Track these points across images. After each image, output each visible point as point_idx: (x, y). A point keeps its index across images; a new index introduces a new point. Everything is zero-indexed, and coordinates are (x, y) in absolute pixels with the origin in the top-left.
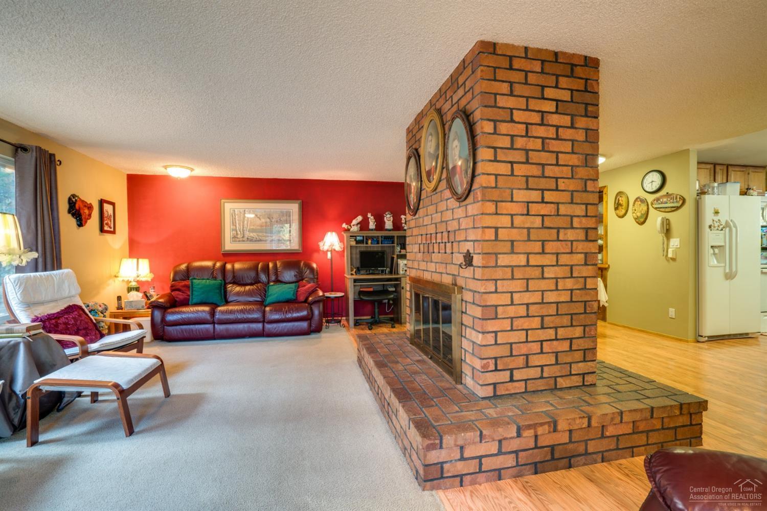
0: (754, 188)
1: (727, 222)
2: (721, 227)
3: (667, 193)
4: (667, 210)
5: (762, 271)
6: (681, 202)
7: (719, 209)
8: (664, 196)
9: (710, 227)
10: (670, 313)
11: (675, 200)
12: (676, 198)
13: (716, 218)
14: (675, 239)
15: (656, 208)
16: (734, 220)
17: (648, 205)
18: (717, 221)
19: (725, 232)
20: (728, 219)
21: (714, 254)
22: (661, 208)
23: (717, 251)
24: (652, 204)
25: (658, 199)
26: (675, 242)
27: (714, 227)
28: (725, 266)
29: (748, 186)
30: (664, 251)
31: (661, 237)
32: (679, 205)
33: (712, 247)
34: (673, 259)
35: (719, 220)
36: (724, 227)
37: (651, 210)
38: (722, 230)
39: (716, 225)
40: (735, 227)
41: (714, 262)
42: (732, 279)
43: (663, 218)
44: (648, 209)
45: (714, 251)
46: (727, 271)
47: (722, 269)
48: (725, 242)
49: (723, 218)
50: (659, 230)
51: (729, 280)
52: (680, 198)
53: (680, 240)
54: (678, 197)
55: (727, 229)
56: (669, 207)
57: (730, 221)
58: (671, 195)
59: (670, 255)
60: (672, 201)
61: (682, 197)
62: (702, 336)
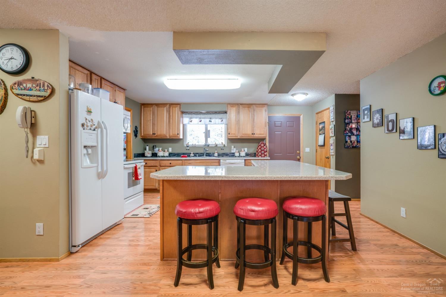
0: (119, 102)
1: (99, 122)
2: (94, 127)
3: (33, 78)
4: (32, 99)
5: (124, 166)
6: (49, 91)
7: (92, 109)
8: (28, 80)
9: (83, 125)
10: (37, 229)
11: (42, 88)
12: (44, 86)
13: (89, 117)
14: (42, 137)
15: (17, 95)
16: (105, 122)
17: (6, 90)
18: (90, 120)
19: (98, 132)
20: (100, 121)
21: (88, 154)
22: (24, 95)
23: (90, 151)
24: (12, 88)
25: (19, 84)
26: (42, 140)
27: (87, 126)
28: (98, 166)
29: (115, 100)
30: (28, 151)
31: (23, 133)
32: (47, 94)
33: (85, 147)
34: (41, 162)
35: (92, 120)
36: (96, 128)
37: (11, 96)
38: (95, 130)
39: (89, 124)
40: (106, 128)
41: (87, 162)
42: (104, 178)
43: (25, 108)
44: (6, 94)
45: (87, 151)
46: (100, 170)
47: (95, 168)
48: (98, 143)
49: (96, 117)
50: (20, 123)
51: (101, 179)
52: (48, 86)
53: (49, 137)
54: (46, 84)
55: (99, 130)
56: (35, 96)
57: (101, 123)
58: (37, 80)
59: (36, 157)
60: (38, 88)
61: (51, 85)
62: (75, 246)
